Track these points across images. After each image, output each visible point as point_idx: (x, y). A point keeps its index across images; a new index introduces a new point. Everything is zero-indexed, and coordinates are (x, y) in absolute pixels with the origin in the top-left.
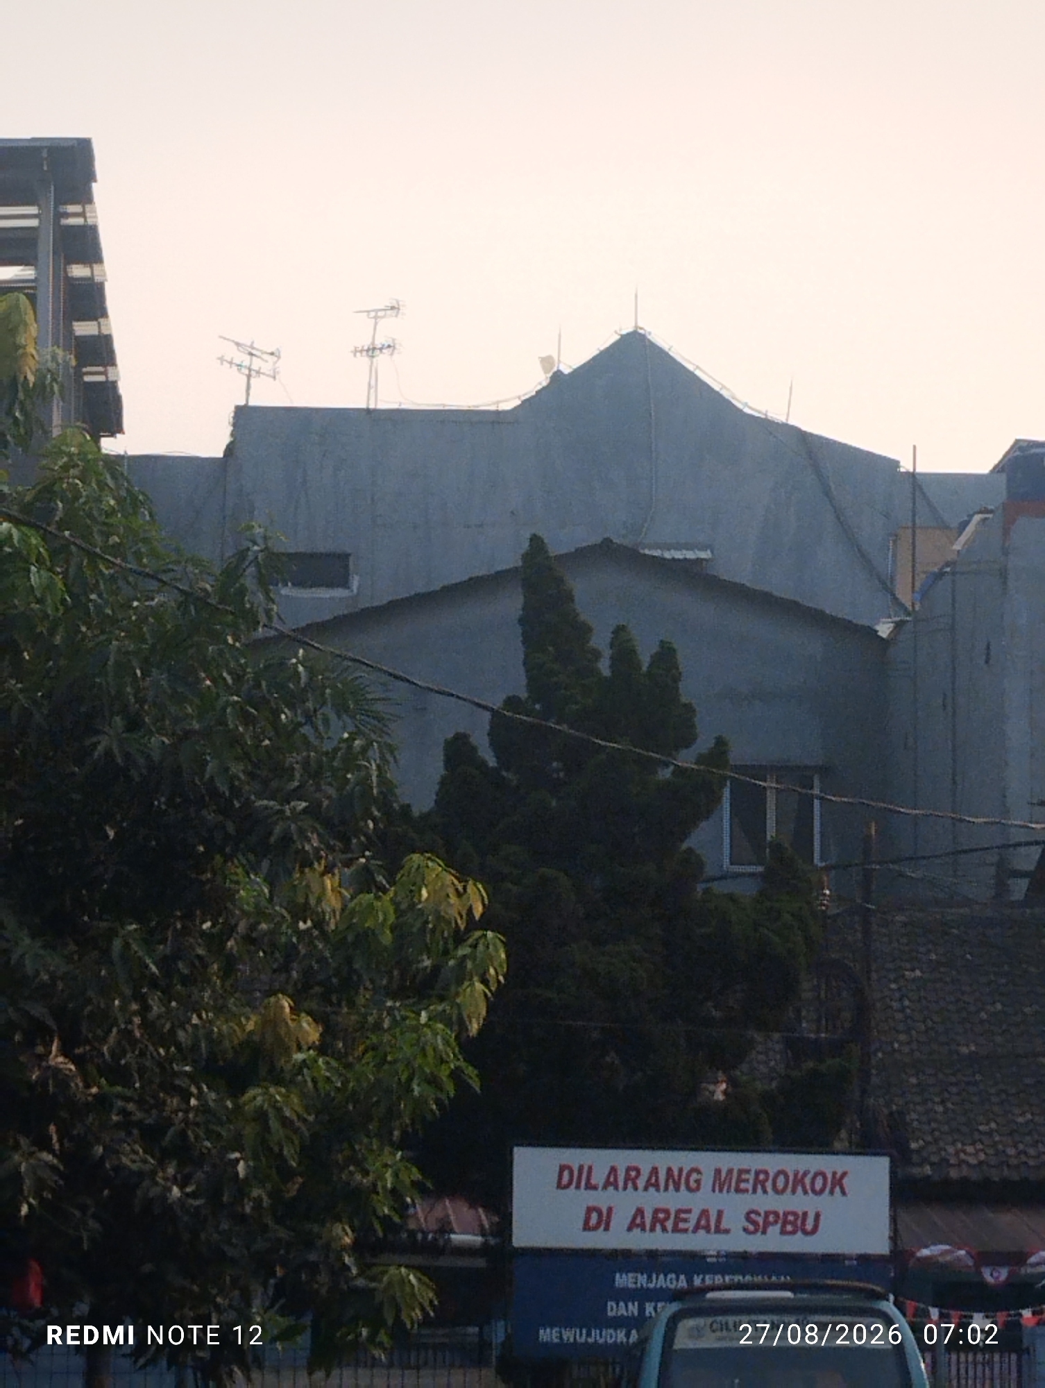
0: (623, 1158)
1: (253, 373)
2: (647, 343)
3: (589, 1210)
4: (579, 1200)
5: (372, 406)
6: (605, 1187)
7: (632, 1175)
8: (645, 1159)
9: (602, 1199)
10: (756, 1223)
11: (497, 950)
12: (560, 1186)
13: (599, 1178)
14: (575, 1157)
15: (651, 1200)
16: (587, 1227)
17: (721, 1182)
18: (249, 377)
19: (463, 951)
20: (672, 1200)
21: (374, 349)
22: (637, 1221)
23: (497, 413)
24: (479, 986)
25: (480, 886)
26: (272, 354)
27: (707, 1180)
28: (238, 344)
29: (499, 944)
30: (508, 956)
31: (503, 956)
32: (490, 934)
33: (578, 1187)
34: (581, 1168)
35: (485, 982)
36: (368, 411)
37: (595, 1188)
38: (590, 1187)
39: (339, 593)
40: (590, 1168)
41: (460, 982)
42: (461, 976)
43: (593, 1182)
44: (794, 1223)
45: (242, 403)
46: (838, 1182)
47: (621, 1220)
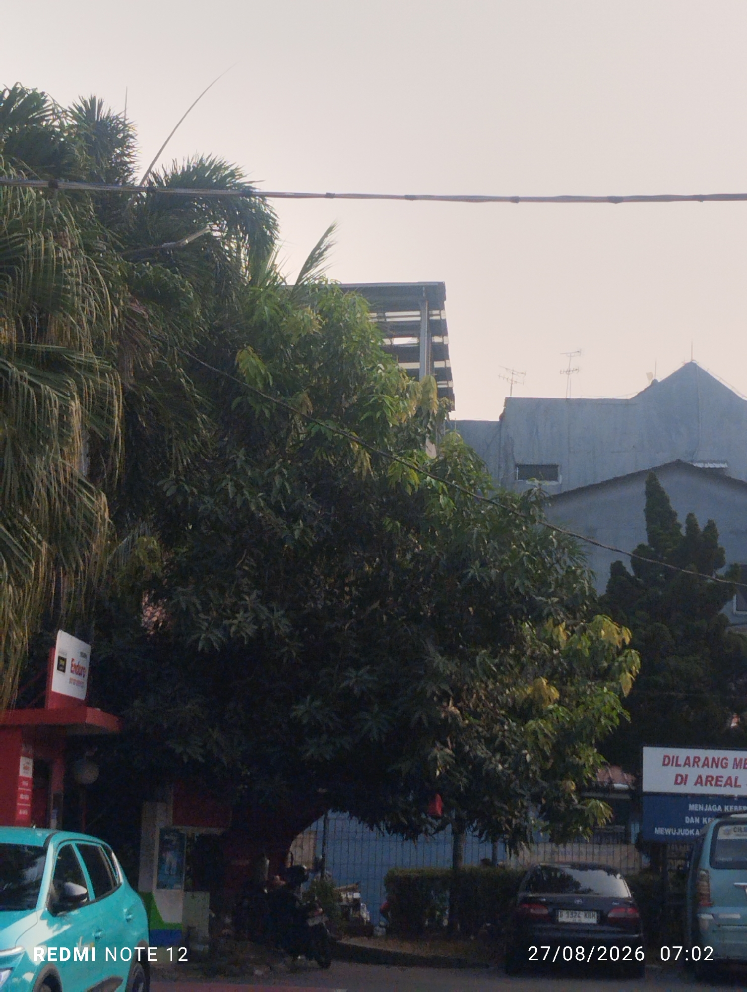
0: (692, 753)
1: (513, 382)
2: (697, 368)
3: (677, 776)
4: (672, 771)
5: (568, 397)
6: (684, 766)
7: (696, 761)
8: (703, 753)
9: (683, 771)
11: (636, 658)
12: (664, 765)
13: (681, 761)
14: (672, 752)
15: (705, 772)
16: (676, 783)
17: (737, 764)
18: (512, 384)
19: (621, 659)
20: (714, 772)
21: (569, 371)
22: (699, 781)
23: (627, 400)
24: (629, 675)
25: (628, 630)
26: (523, 373)
27: (731, 763)
29: (636, 655)
30: (641, 661)
31: (638, 660)
32: (633, 651)
33: (672, 765)
34: (673, 757)
35: (631, 672)
36: (567, 400)
37: (680, 766)
38: (677, 765)
39: (553, 483)
40: (677, 757)
41: (620, 673)
42: (621, 670)
43: (679, 763)
45: (509, 396)
47: (692, 780)
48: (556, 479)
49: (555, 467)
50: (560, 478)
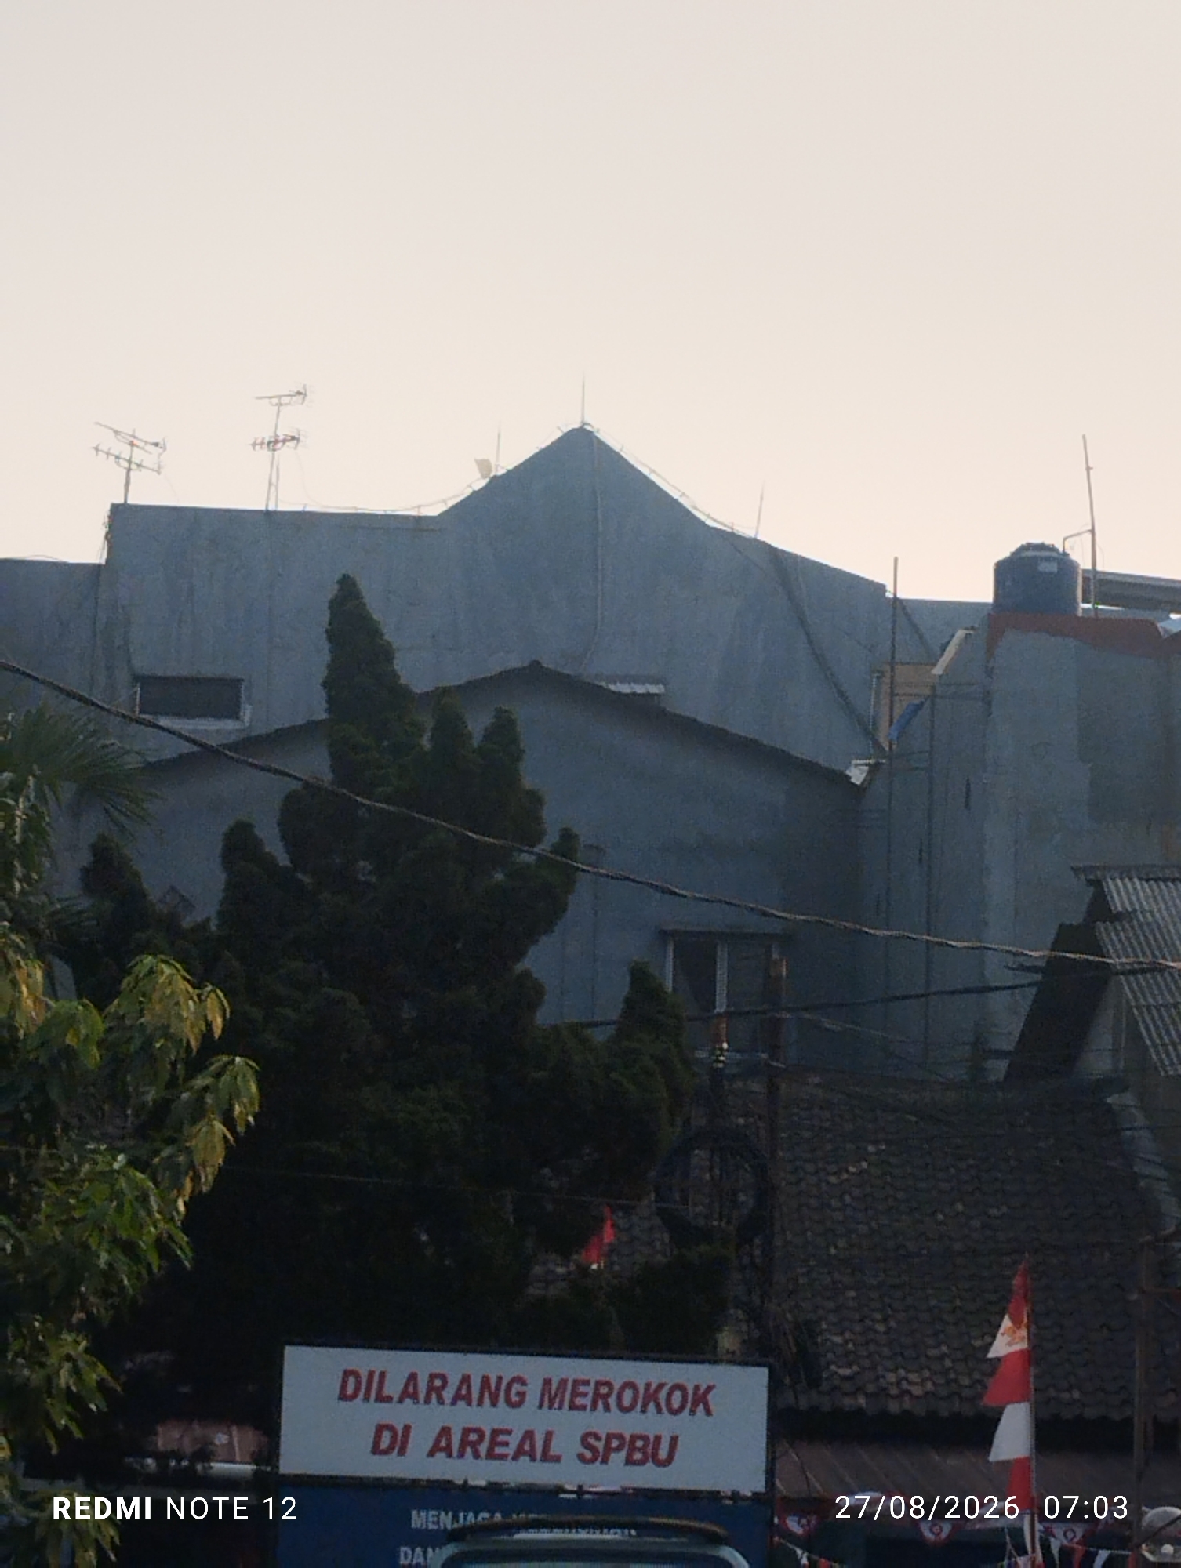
0: (425, 1363)
1: (133, 466)
2: (595, 441)
3: (380, 1429)
4: (368, 1414)
5: (271, 508)
6: (401, 1401)
7: (436, 1386)
8: (454, 1365)
9: (398, 1414)
10: (595, 1450)
11: (246, 1081)
12: (343, 1397)
13: (393, 1388)
14: (365, 1360)
15: (461, 1417)
16: (376, 1450)
17: (551, 1396)
18: (129, 470)
19: (200, 1082)
20: (486, 1417)
21: (276, 442)
22: (441, 1445)
23: (418, 519)
24: (219, 1126)
25: (221, 994)
26: (156, 444)
27: (533, 1391)
28: (116, 432)
29: (250, 1075)
30: (260, 1089)
31: (254, 1088)
32: (238, 1059)
33: (366, 1398)
34: (371, 1374)
35: (229, 1121)
36: (267, 513)
37: (389, 1399)
38: (382, 1398)
39: (230, 725)
40: (383, 1375)
41: (194, 1121)
42: (198, 1112)
43: (386, 1392)
44: (643, 1450)
45: (120, 500)
46: (701, 1399)
47: (421, 1440)
48: (234, 714)
49: (235, 683)
50: (247, 712)
